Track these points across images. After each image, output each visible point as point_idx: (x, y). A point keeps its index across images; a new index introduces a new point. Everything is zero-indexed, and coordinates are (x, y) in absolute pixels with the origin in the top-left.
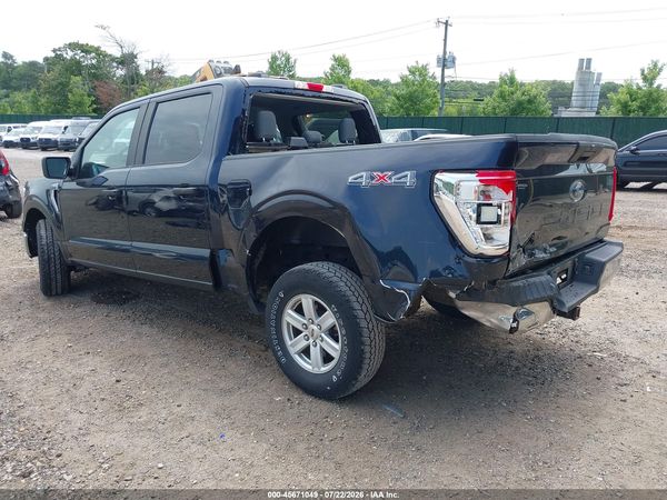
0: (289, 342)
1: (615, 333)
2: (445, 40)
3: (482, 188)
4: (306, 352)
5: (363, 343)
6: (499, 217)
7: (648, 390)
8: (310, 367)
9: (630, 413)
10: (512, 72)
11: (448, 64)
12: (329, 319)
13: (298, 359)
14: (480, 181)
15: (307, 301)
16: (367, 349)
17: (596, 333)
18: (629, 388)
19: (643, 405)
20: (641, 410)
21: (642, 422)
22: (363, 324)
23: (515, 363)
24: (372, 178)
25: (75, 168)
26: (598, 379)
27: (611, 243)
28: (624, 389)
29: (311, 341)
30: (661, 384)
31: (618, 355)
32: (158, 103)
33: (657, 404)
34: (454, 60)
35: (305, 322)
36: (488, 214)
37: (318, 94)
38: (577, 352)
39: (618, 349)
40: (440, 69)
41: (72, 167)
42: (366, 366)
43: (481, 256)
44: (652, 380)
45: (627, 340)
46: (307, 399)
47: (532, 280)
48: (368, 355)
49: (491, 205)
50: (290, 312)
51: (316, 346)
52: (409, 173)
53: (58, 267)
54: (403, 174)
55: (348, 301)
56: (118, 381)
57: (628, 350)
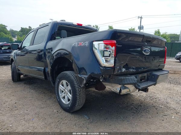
0: (60, 94)
1: (169, 100)
2: (141, 22)
3: (105, 46)
4: (64, 97)
5: (76, 95)
6: (110, 55)
7: (173, 117)
8: (65, 102)
9: (164, 124)
10: (159, 30)
11: (141, 28)
12: (69, 88)
13: (62, 100)
14: (104, 43)
15: (64, 82)
16: (78, 97)
17: (163, 100)
18: (167, 117)
19: (169, 122)
20: (168, 124)
21: (167, 127)
22: (77, 89)
23: (132, 107)
24: (78, 44)
25: (20, 48)
26: (157, 113)
27: (165, 71)
28: (165, 117)
29: (65, 94)
30: (178, 116)
31: (167, 107)
32: (38, 29)
33: (174, 122)
34: (143, 27)
35: (64, 88)
36: (107, 54)
37: (80, 27)
38: (154, 105)
39: (168, 105)
40: (139, 30)
41: (19, 47)
42: (78, 102)
43: (105, 67)
44: (176, 115)
45: (172, 103)
46: (63, 111)
47: (127, 77)
48: (78, 99)
49: (107, 51)
50: (61, 85)
51: (66, 96)
52: (87, 42)
53: (16, 74)
54: (86, 43)
55: (73, 82)
56: (15, 103)
57: (171, 106)
